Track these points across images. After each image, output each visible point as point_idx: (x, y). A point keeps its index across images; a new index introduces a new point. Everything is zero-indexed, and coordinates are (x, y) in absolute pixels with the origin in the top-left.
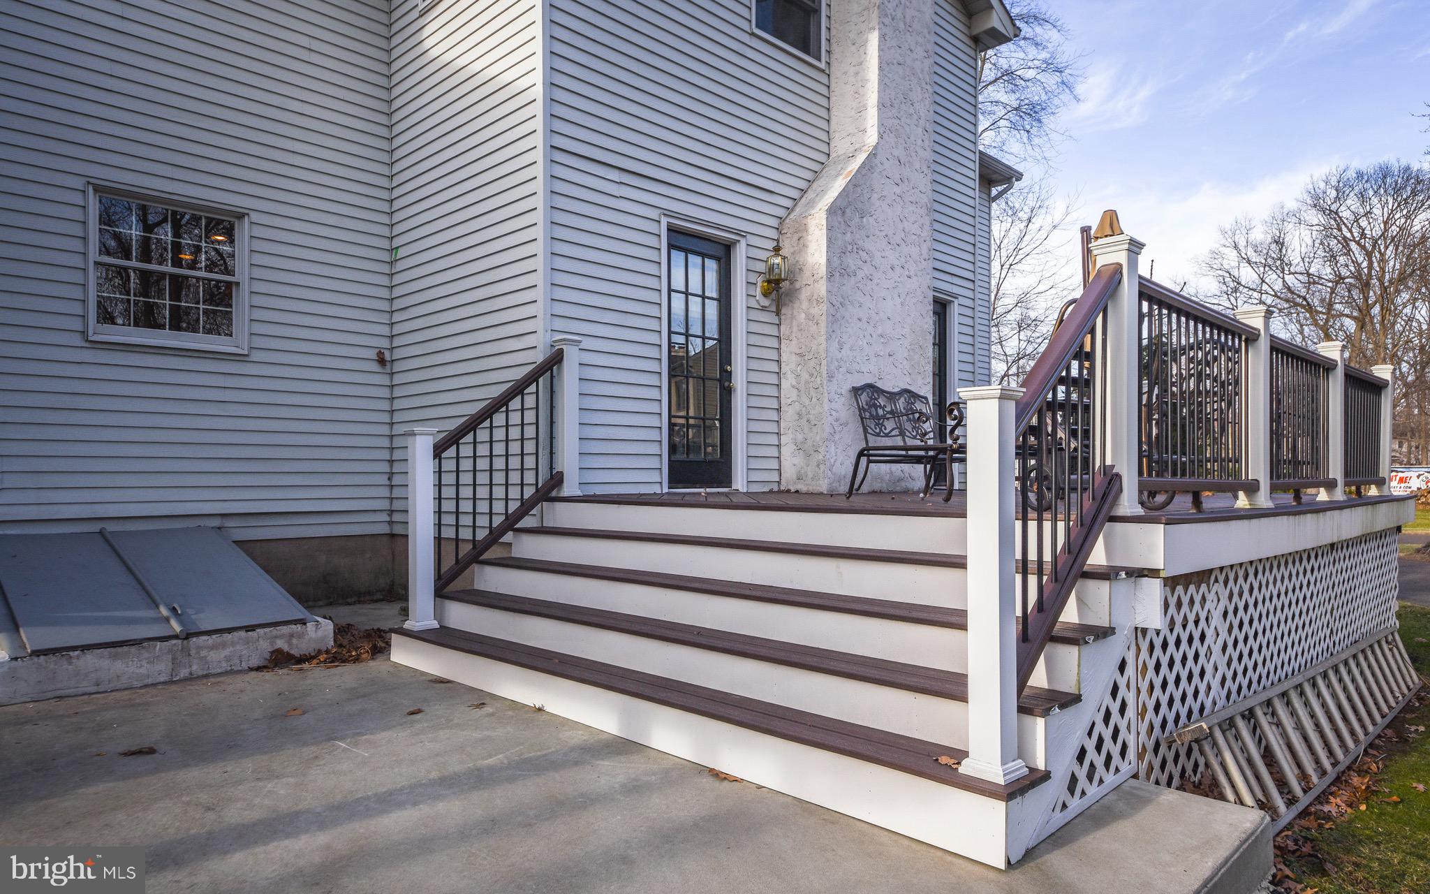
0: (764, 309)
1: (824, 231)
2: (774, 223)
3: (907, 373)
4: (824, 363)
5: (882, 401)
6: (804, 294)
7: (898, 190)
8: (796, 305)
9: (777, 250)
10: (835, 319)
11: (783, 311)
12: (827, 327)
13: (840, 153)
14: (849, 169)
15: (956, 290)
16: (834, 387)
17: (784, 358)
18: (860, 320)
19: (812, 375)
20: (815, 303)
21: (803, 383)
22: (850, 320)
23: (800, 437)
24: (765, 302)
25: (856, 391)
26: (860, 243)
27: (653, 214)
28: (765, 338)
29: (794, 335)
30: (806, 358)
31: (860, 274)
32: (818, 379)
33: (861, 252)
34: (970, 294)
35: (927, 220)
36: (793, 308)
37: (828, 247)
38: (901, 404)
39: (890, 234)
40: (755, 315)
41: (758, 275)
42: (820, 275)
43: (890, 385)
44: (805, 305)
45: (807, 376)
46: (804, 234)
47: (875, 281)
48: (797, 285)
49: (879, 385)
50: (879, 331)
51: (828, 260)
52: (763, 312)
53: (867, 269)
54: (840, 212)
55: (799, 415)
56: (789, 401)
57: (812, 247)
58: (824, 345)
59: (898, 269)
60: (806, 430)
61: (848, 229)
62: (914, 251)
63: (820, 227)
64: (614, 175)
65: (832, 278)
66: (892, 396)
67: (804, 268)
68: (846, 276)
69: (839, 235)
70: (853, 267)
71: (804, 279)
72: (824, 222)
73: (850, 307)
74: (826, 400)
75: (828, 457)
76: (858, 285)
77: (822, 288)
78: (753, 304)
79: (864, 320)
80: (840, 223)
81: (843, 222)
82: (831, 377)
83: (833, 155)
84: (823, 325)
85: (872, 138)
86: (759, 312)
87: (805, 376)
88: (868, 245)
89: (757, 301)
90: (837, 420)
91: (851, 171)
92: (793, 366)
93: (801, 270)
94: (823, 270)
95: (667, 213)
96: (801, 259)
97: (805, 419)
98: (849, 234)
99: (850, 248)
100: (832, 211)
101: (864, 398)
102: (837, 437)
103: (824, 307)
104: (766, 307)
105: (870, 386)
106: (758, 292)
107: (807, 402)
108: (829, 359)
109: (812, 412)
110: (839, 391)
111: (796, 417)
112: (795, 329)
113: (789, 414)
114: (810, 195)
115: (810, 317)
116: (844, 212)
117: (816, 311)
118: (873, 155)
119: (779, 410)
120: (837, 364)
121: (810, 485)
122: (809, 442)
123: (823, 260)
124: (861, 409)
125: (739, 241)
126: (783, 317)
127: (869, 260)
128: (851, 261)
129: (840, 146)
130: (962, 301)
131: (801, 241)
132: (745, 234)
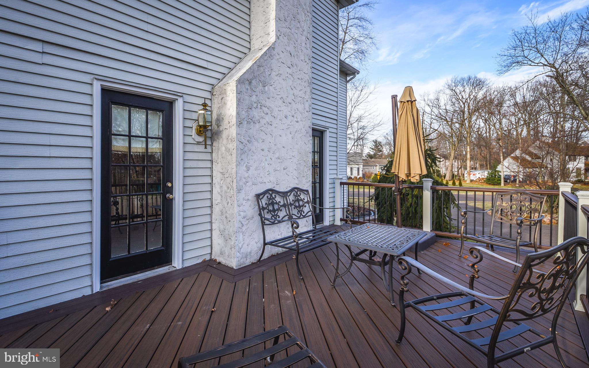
0: (198, 143)
1: (235, 94)
2: (209, 88)
3: (295, 178)
4: (235, 181)
5: (278, 199)
6: (225, 134)
7: (289, 71)
8: (220, 141)
9: (204, 106)
10: (244, 151)
11: (214, 144)
12: (237, 157)
13: (256, 48)
14: (257, 56)
15: (328, 125)
16: (242, 195)
17: (214, 174)
18: (263, 150)
19: (228, 188)
20: (230, 141)
21: (223, 192)
22: (255, 151)
23: (222, 227)
24: (201, 139)
25: (258, 197)
26: (263, 102)
27: (87, 78)
28: (200, 162)
29: (219, 160)
30: (226, 176)
31: (263, 122)
32: (232, 191)
33: (263, 108)
34: (335, 126)
35: (308, 90)
36: (219, 143)
37: (238, 105)
38: (291, 198)
39: (284, 97)
40: (191, 148)
41: (194, 121)
42: (233, 123)
43: (283, 189)
44: (225, 142)
45: (226, 188)
46: (224, 96)
47: (274, 125)
48: (221, 129)
49: (277, 189)
50: (277, 155)
51: (238, 113)
52: (199, 146)
53: (268, 118)
54: (247, 82)
55: (222, 212)
56: (217, 202)
57: (229, 104)
58: (234, 170)
59: (290, 118)
60: (225, 223)
61: (254, 93)
62: (300, 107)
63: (233, 91)
64: (38, 46)
65: (241, 125)
66: (284, 194)
67: (224, 118)
68: (252, 123)
69: (246, 97)
70: (258, 118)
71: (225, 125)
72: (235, 88)
73: (255, 143)
74: (236, 206)
75: (237, 243)
76: (262, 128)
77: (234, 132)
78: (189, 140)
79: (266, 150)
80: (247, 89)
81: (249, 89)
82: (239, 190)
83: (252, 49)
84: (234, 156)
85: (272, 38)
86: (195, 145)
87: (225, 188)
88: (268, 103)
89: (193, 138)
90: (244, 217)
91: (257, 57)
92: (219, 180)
93: (223, 119)
94: (234, 121)
95: (98, 78)
96: (223, 112)
97: (225, 216)
98: (254, 97)
99: (255, 105)
100: (240, 82)
101: (264, 202)
102: (244, 229)
103: (235, 144)
104: (200, 142)
105: (269, 190)
106: (194, 132)
107: (226, 205)
108: (239, 178)
109: (228, 212)
110: (246, 198)
111: (220, 213)
112: (220, 156)
113: (217, 210)
115: (228, 150)
116: (250, 83)
117: (230, 146)
119: (211, 207)
120: (244, 180)
121: (226, 260)
122: (227, 232)
123: (234, 113)
124: (261, 209)
125: (177, 99)
126: (214, 148)
127: (269, 112)
128: (256, 113)
129: (256, 44)
130: (331, 130)
131: (223, 100)
132: (181, 95)
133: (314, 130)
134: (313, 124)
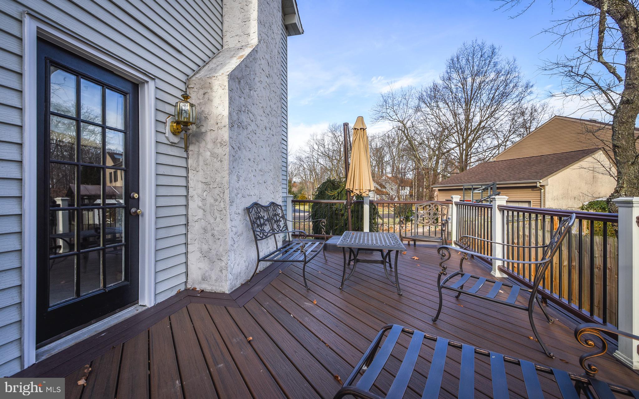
0: (173, 144)
1: (227, 91)
3: (272, 193)
4: (227, 192)
5: (262, 213)
6: (209, 137)
7: (267, 80)
8: (203, 144)
9: (186, 97)
10: (234, 159)
11: (191, 148)
12: (229, 165)
13: (231, 46)
14: (241, 54)
16: (234, 209)
17: (191, 184)
18: (249, 160)
19: (216, 200)
20: (219, 145)
21: (208, 205)
22: (244, 160)
23: (205, 247)
24: (175, 140)
25: (248, 210)
26: (249, 107)
28: (174, 169)
29: (200, 168)
30: (211, 186)
31: (250, 129)
32: (222, 204)
33: (250, 113)
36: (199, 147)
37: (230, 103)
38: (271, 212)
39: (264, 106)
40: (163, 149)
41: (168, 116)
42: (223, 124)
43: (265, 202)
44: (210, 146)
45: (212, 201)
46: (209, 91)
47: (258, 135)
48: (203, 130)
49: (260, 202)
50: (260, 167)
51: (230, 113)
52: (173, 147)
53: (253, 126)
54: (237, 80)
55: (205, 230)
56: (196, 218)
57: (216, 101)
58: (227, 179)
59: (268, 129)
60: (211, 242)
61: (242, 95)
62: (275, 120)
63: (223, 87)
65: (233, 128)
66: (266, 208)
67: (209, 117)
68: (241, 128)
69: (237, 98)
70: (246, 123)
71: (210, 124)
72: (226, 84)
73: (244, 151)
74: (228, 220)
75: (230, 264)
76: (249, 136)
77: (225, 134)
78: (162, 139)
79: (252, 160)
80: (237, 89)
81: (239, 89)
82: (232, 202)
83: (225, 47)
84: (226, 163)
85: (254, 40)
86: (169, 147)
87: (210, 200)
88: (253, 109)
89: (166, 137)
90: (236, 233)
91: (243, 56)
92: (200, 191)
93: (206, 118)
94: (226, 121)
95: (36, 16)
96: (207, 111)
97: (210, 234)
98: (243, 99)
99: (243, 109)
101: (252, 213)
102: (235, 246)
103: (227, 149)
104: (175, 143)
105: (256, 205)
106: (168, 130)
107: (212, 221)
108: (231, 189)
109: (216, 229)
110: (237, 211)
111: (202, 231)
112: (201, 163)
113: (195, 229)
114: (211, 65)
115: (214, 155)
116: (239, 82)
117: (219, 151)
118: (255, 51)
119: (186, 225)
120: (236, 191)
121: (213, 285)
122: (214, 252)
123: (226, 113)
124: (253, 223)
125: (147, 82)
126: (190, 153)
127: (254, 120)
128: (244, 118)
129: (230, 42)
131: (206, 96)
132: (153, 78)
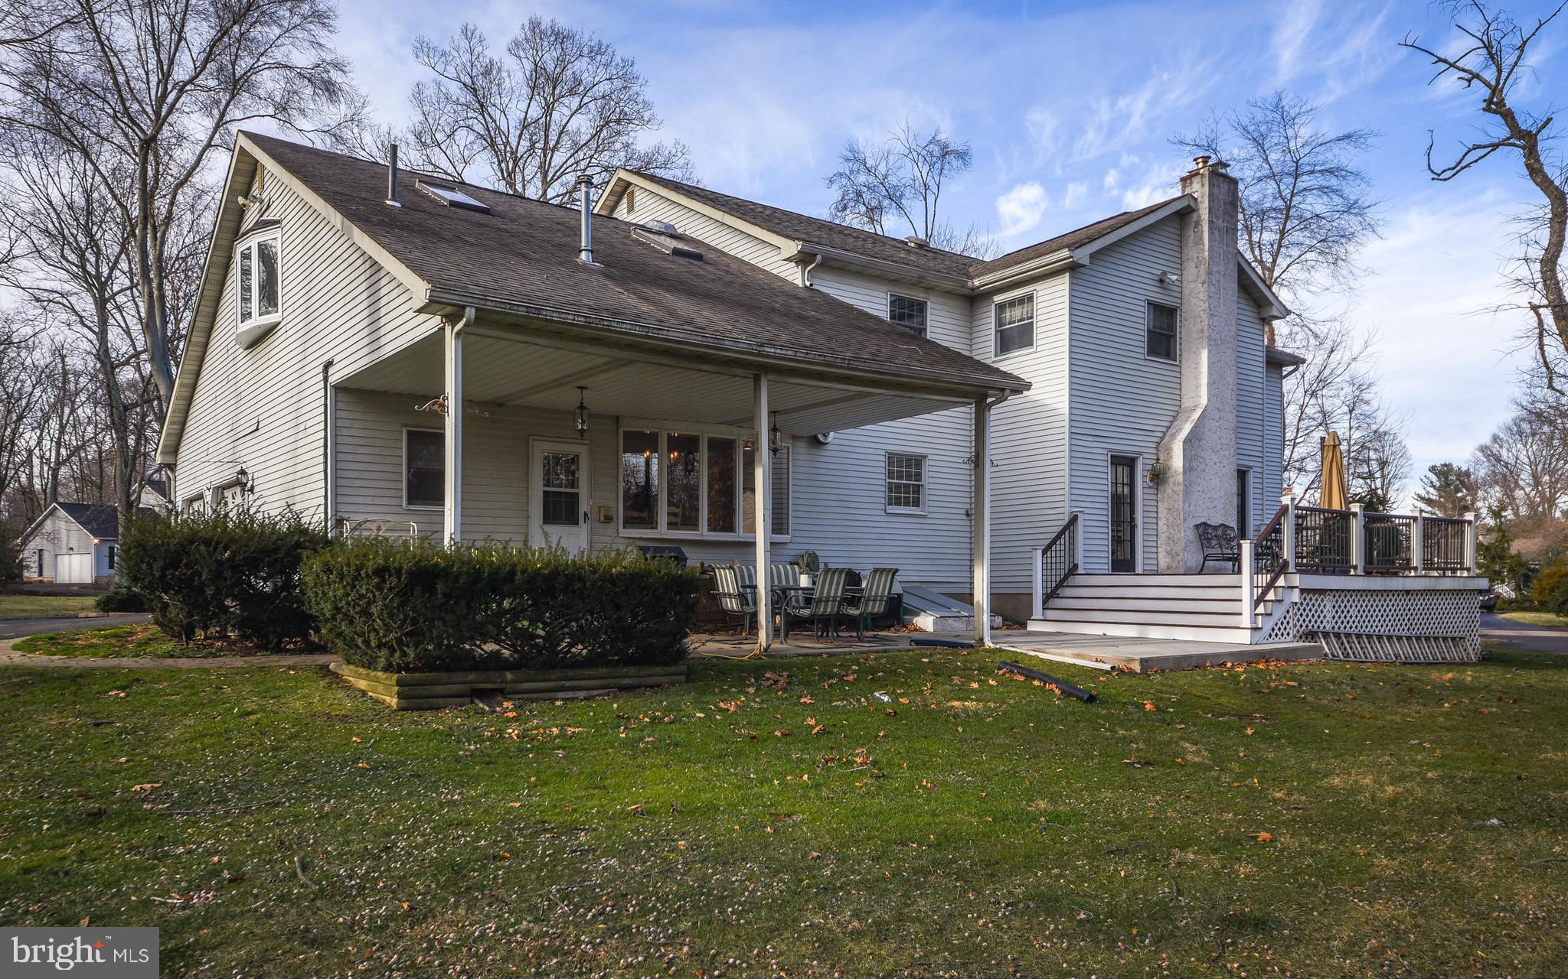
0: (1150, 487)
1: (1181, 450)
2: (1154, 445)
3: (1223, 516)
4: (1182, 513)
5: (1210, 531)
6: (1171, 480)
7: (1218, 424)
8: (1167, 486)
9: (1158, 459)
10: (1187, 491)
11: (1160, 489)
12: (1183, 497)
13: (1187, 406)
14: (1193, 418)
15: (1251, 464)
16: (1186, 524)
17: (1160, 510)
18: (1199, 491)
19: (1175, 520)
20: (1176, 485)
21: (1170, 523)
22: (1194, 492)
23: (1169, 548)
24: (1151, 484)
25: (1197, 526)
26: (1199, 454)
27: (1105, 452)
29: (1165, 500)
30: (1172, 511)
31: (1199, 469)
32: (1179, 521)
33: (1199, 458)
34: (1260, 465)
35: (1233, 437)
36: (1164, 486)
37: (1183, 458)
38: (1220, 532)
39: (1214, 447)
40: (1146, 491)
41: (1148, 472)
42: (1179, 472)
43: (1213, 523)
44: (1171, 486)
46: (1171, 452)
47: (1207, 471)
48: (1168, 476)
49: (1209, 522)
50: (1209, 496)
51: (1183, 464)
52: (1150, 489)
53: (1202, 466)
54: (1188, 442)
55: (1169, 538)
56: (1162, 531)
57: (1175, 459)
58: (1181, 505)
60: (1172, 545)
61: (1193, 448)
62: (1226, 453)
63: (1179, 448)
64: (1091, 439)
65: (1185, 472)
66: (1215, 528)
67: (1171, 469)
68: (1192, 471)
69: (1188, 453)
70: (1196, 466)
71: (1171, 474)
72: (1181, 446)
73: (1194, 486)
74: (1183, 531)
75: (1184, 558)
76: (1198, 474)
77: (1180, 478)
78: (1145, 485)
79: (1201, 491)
80: (1189, 449)
81: (1190, 446)
82: (1185, 520)
83: (1183, 409)
84: (1181, 496)
85: (1204, 400)
86: (1148, 489)
87: (1172, 519)
88: (1203, 454)
89: (1147, 484)
90: (1188, 540)
91: (1193, 420)
92: (1164, 514)
93: (1169, 470)
94: (1181, 470)
95: (1110, 450)
96: (1170, 465)
97: (1171, 541)
98: (1193, 451)
99: (1194, 457)
100: (1185, 442)
101: (1201, 529)
102: (1188, 549)
103: (1181, 487)
105: (1204, 524)
106: (1148, 480)
107: (1172, 532)
108: (1184, 512)
109: (1175, 537)
110: (1189, 526)
111: (1166, 539)
112: (1166, 497)
113: (1162, 538)
114: (1172, 430)
115: (1174, 491)
116: (1190, 443)
117: (1177, 488)
118: (1205, 410)
119: (1157, 535)
120: (1187, 513)
122: (1174, 551)
123: (1181, 465)
124: (1200, 536)
125: (1138, 457)
126: (1160, 491)
127: (1203, 462)
128: (1194, 464)
129: (1187, 403)
130: (1255, 469)
131: (1170, 455)
132: (1140, 453)
133: (1238, 471)
134: (1238, 465)
